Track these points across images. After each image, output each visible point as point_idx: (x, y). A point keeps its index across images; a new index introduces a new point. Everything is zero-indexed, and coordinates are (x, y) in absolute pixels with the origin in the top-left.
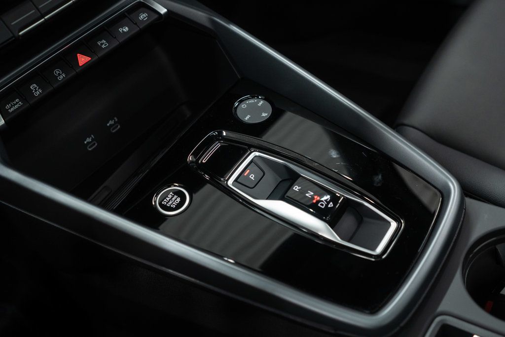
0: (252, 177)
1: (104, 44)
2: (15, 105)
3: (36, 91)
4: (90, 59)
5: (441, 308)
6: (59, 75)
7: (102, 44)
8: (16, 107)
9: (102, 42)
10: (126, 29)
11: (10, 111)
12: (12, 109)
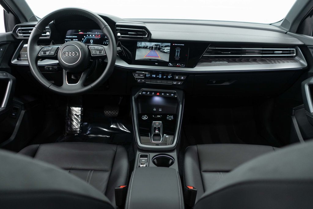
0: (157, 124)
1: (163, 94)
5: (150, 153)
10: (168, 95)
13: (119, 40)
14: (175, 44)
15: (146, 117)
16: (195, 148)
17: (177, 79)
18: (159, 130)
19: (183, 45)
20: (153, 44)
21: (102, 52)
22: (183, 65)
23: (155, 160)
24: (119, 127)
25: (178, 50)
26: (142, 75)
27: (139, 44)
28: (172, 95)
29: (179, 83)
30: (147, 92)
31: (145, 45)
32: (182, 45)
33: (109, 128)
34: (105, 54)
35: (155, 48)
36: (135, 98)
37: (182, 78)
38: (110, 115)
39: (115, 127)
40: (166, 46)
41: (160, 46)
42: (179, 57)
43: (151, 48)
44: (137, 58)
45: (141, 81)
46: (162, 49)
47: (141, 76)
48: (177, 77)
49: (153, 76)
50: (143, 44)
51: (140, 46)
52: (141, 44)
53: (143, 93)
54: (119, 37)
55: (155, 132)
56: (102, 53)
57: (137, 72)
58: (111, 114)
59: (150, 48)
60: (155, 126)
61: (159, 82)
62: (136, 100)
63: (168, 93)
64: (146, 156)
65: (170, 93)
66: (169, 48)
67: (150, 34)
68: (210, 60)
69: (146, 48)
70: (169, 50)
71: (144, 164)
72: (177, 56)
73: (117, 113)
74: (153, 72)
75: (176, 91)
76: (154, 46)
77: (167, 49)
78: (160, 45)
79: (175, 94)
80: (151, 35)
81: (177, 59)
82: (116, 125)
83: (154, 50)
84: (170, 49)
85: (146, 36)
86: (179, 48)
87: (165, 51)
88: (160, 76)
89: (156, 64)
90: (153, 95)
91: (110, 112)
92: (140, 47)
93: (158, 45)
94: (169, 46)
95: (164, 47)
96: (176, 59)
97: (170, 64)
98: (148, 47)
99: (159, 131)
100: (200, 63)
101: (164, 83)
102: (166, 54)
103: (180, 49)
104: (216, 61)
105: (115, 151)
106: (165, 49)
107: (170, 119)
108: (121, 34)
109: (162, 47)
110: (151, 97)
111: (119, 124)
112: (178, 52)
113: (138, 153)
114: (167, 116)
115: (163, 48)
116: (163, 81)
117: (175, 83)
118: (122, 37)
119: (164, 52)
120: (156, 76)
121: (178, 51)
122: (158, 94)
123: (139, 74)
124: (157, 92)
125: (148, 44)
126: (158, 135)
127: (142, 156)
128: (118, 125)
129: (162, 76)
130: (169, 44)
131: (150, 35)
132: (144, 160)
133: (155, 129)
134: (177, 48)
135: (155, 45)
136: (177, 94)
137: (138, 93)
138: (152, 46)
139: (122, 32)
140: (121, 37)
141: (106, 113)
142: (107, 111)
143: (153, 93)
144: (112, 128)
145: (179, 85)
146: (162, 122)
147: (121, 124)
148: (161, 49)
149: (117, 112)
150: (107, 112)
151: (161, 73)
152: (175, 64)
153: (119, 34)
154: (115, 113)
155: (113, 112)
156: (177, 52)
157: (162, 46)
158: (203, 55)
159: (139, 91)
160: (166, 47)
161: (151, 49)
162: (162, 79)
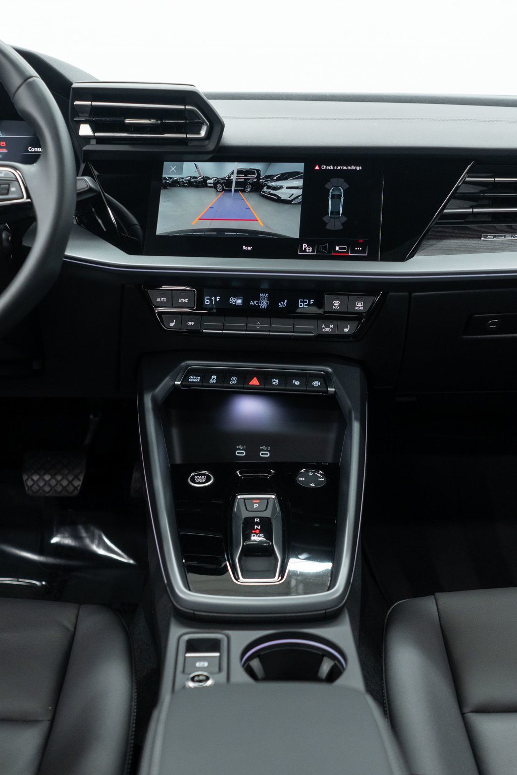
0: (256, 506)
1: (275, 382)
2: (195, 379)
3: (212, 380)
4: (258, 384)
6: (234, 380)
7: (274, 381)
8: (195, 380)
9: (276, 380)
10: (297, 383)
11: (190, 380)
12: (191, 380)
13: (87, 153)
14: (324, 167)
15: (208, 479)
16: (428, 605)
17: (336, 312)
18: (266, 529)
19: (359, 168)
20: (230, 169)
21: (13, 189)
22: (363, 251)
23: (255, 664)
24: (87, 541)
25: (337, 188)
26: (185, 301)
27: (171, 171)
28: (316, 383)
29: (346, 330)
30: (205, 374)
31: (197, 175)
32: (352, 168)
33: (43, 548)
34: (25, 200)
35: (237, 183)
36: (154, 400)
37: (359, 306)
38: (47, 489)
39: (68, 541)
40: (284, 177)
41: (259, 175)
42: (344, 219)
43: (224, 185)
44: (162, 228)
45: (181, 323)
46: (269, 187)
47: (183, 305)
48: (336, 304)
49: (232, 301)
50: (189, 169)
51: (176, 177)
52: (180, 170)
53: (192, 379)
54: (87, 139)
55: (247, 537)
56: (13, 193)
57: (164, 287)
58: (52, 488)
59: (219, 186)
60: (245, 514)
61: (258, 328)
62: (161, 409)
63: (297, 376)
64: (214, 645)
65: (307, 378)
66: (300, 183)
67: (216, 124)
68: (474, 230)
69: (200, 184)
70: (300, 192)
71: (207, 678)
72: (335, 213)
73: (78, 483)
74: (234, 284)
75: (330, 370)
76: (234, 177)
77: (291, 189)
78: (258, 171)
79: (326, 379)
80: (222, 126)
81: (334, 224)
82: (76, 536)
83: (236, 191)
84: (305, 188)
85: (203, 133)
86: (341, 181)
87: (283, 197)
88: (264, 303)
89: (245, 248)
90: (233, 387)
91: (47, 477)
92: (175, 184)
93: (251, 172)
94: (298, 173)
95: (278, 179)
96: (328, 227)
97: (305, 246)
98: (211, 181)
99: (268, 533)
100: (431, 242)
101: (281, 328)
102: (287, 206)
103: (346, 186)
104: (497, 232)
105: (71, 628)
106: (281, 187)
107: (312, 485)
108: (94, 131)
109: (270, 178)
110: (224, 397)
111: (87, 530)
112: (336, 197)
113: (178, 634)
114: (296, 473)
115: (274, 184)
116: (273, 320)
117: (327, 329)
118: (100, 141)
119: (279, 200)
120: (246, 302)
121: (337, 191)
122: (255, 382)
123: (172, 298)
124: (252, 374)
125: (210, 170)
126: (265, 551)
127: (193, 646)
128: (84, 534)
129: (273, 302)
130: (299, 167)
131: (217, 129)
132: (202, 661)
133: (249, 524)
134: (332, 180)
135: (240, 172)
136: (335, 379)
137: (167, 379)
138: (225, 175)
139: (99, 119)
140: (93, 142)
141: (30, 483)
142: (36, 472)
143: (234, 378)
144: (57, 545)
145: (346, 336)
146: (278, 496)
147: (97, 532)
148: (265, 189)
149: (76, 477)
150: (36, 478)
151: (265, 286)
152: (324, 248)
153: (85, 130)
154: (70, 482)
155: (59, 478)
156: (333, 196)
157: (267, 177)
158: (444, 208)
159: (172, 374)
160: (286, 179)
161: (223, 190)
162: (272, 312)
